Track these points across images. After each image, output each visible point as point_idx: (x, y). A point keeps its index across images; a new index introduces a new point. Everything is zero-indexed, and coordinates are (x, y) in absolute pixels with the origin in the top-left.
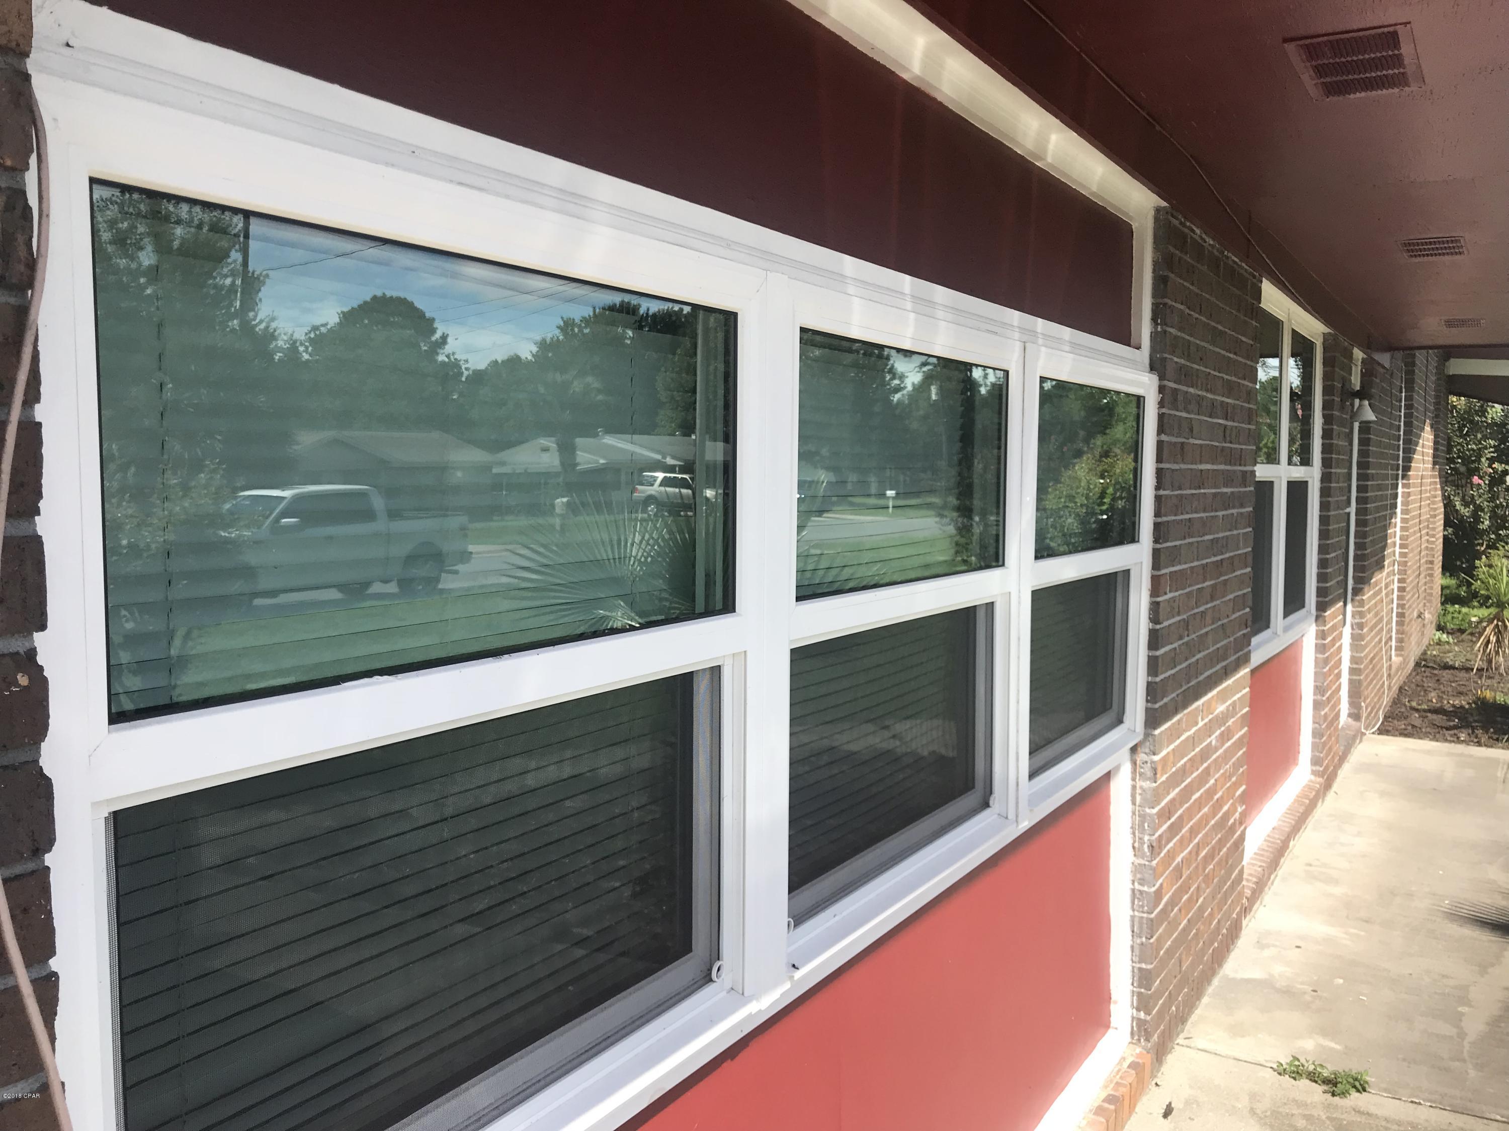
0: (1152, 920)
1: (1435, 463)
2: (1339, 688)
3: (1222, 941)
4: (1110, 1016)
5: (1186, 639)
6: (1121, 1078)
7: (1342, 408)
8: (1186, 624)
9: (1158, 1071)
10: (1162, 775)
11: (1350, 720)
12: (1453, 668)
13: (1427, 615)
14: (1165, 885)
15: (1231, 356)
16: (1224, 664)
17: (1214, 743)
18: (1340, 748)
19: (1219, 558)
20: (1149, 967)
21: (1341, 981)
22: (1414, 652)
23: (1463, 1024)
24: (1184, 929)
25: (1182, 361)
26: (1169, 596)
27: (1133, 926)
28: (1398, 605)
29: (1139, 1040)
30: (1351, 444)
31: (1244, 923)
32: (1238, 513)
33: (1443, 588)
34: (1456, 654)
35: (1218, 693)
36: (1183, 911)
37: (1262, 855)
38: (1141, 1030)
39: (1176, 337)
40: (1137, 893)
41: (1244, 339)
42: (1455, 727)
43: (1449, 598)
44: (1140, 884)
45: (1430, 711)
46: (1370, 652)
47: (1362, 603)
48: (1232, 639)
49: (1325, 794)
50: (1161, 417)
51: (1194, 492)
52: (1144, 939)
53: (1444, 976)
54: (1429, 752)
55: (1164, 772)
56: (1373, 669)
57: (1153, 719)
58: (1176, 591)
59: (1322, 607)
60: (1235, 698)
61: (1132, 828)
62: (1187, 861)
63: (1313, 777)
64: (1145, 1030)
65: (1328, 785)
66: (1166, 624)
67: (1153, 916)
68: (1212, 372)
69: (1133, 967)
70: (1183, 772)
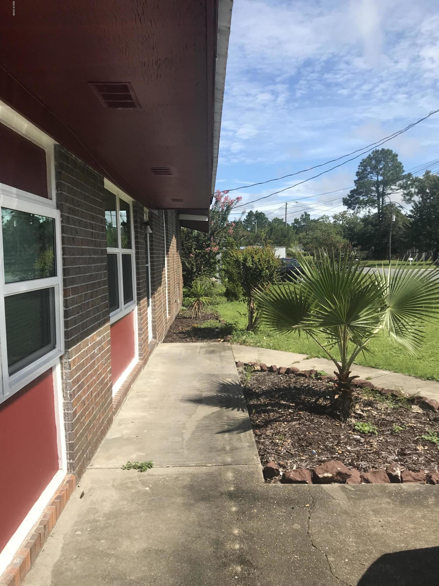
0: (72, 423)
1: (177, 250)
2: (147, 328)
3: (104, 426)
4: (58, 465)
5: (81, 313)
6: (63, 488)
7: (141, 229)
8: (80, 308)
9: (79, 481)
10: (73, 367)
11: (153, 339)
12: (186, 318)
13: (178, 301)
14: (78, 409)
15: (93, 205)
16: (99, 322)
17: (96, 352)
18: (149, 349)
19: (94, 282)
20: (73, 442)
21: (146, 431)
22: (175, 313)
23: (184, 436)
24: (88, 425)
25: (71, 206)
26: (71, 297)
27: (65, 427)
28: (168, 298)
29: (71, 471)
30: (146, 242)
31: (114, 418)
32: (100, 265)
33: (184, 292)
34: (188, 314)
35: (97, 333)
36: (87, 418)
37: (120, 392)
38: (71, 467)
39: (67, 196)
40: (66, 414)
41: (97, 199)
42: (186, 337)
43: (185, 295)
44: (67, 410)
45: (179, 333)
46: (158, 315)
47: (154, 298)
48: (101, 312)
49: (144, 366)
50: (62, 227)
51: (80, 256)
52: (70, 432)
53: (178, 421)
54: (178, 347)
55: (74, 365)
56: (160, 320)
57: (68, 345)
58: (75, 295)
59: (139, 299)
60: (105, 334)
61: (62, 389)
62: (87, 398)
63: (140, 361)
64: (73, 467)
65: (145, 363)
66: (70, 308)
67: (73, 422)
68: (85, 211)
69: (67, 443)
70: (83, 364)
